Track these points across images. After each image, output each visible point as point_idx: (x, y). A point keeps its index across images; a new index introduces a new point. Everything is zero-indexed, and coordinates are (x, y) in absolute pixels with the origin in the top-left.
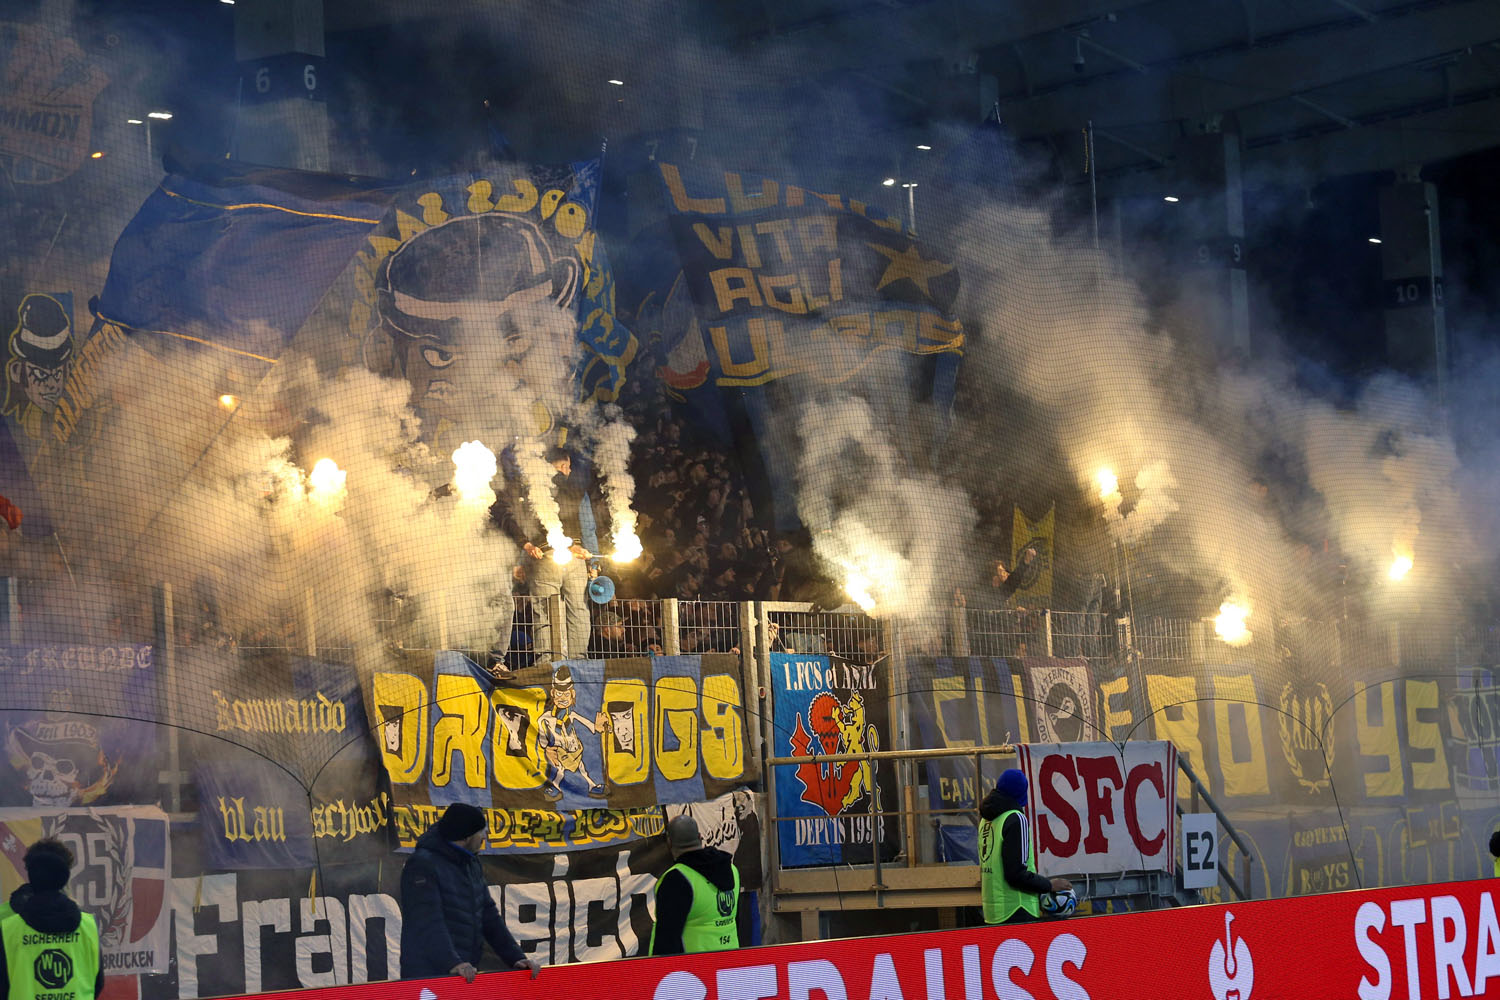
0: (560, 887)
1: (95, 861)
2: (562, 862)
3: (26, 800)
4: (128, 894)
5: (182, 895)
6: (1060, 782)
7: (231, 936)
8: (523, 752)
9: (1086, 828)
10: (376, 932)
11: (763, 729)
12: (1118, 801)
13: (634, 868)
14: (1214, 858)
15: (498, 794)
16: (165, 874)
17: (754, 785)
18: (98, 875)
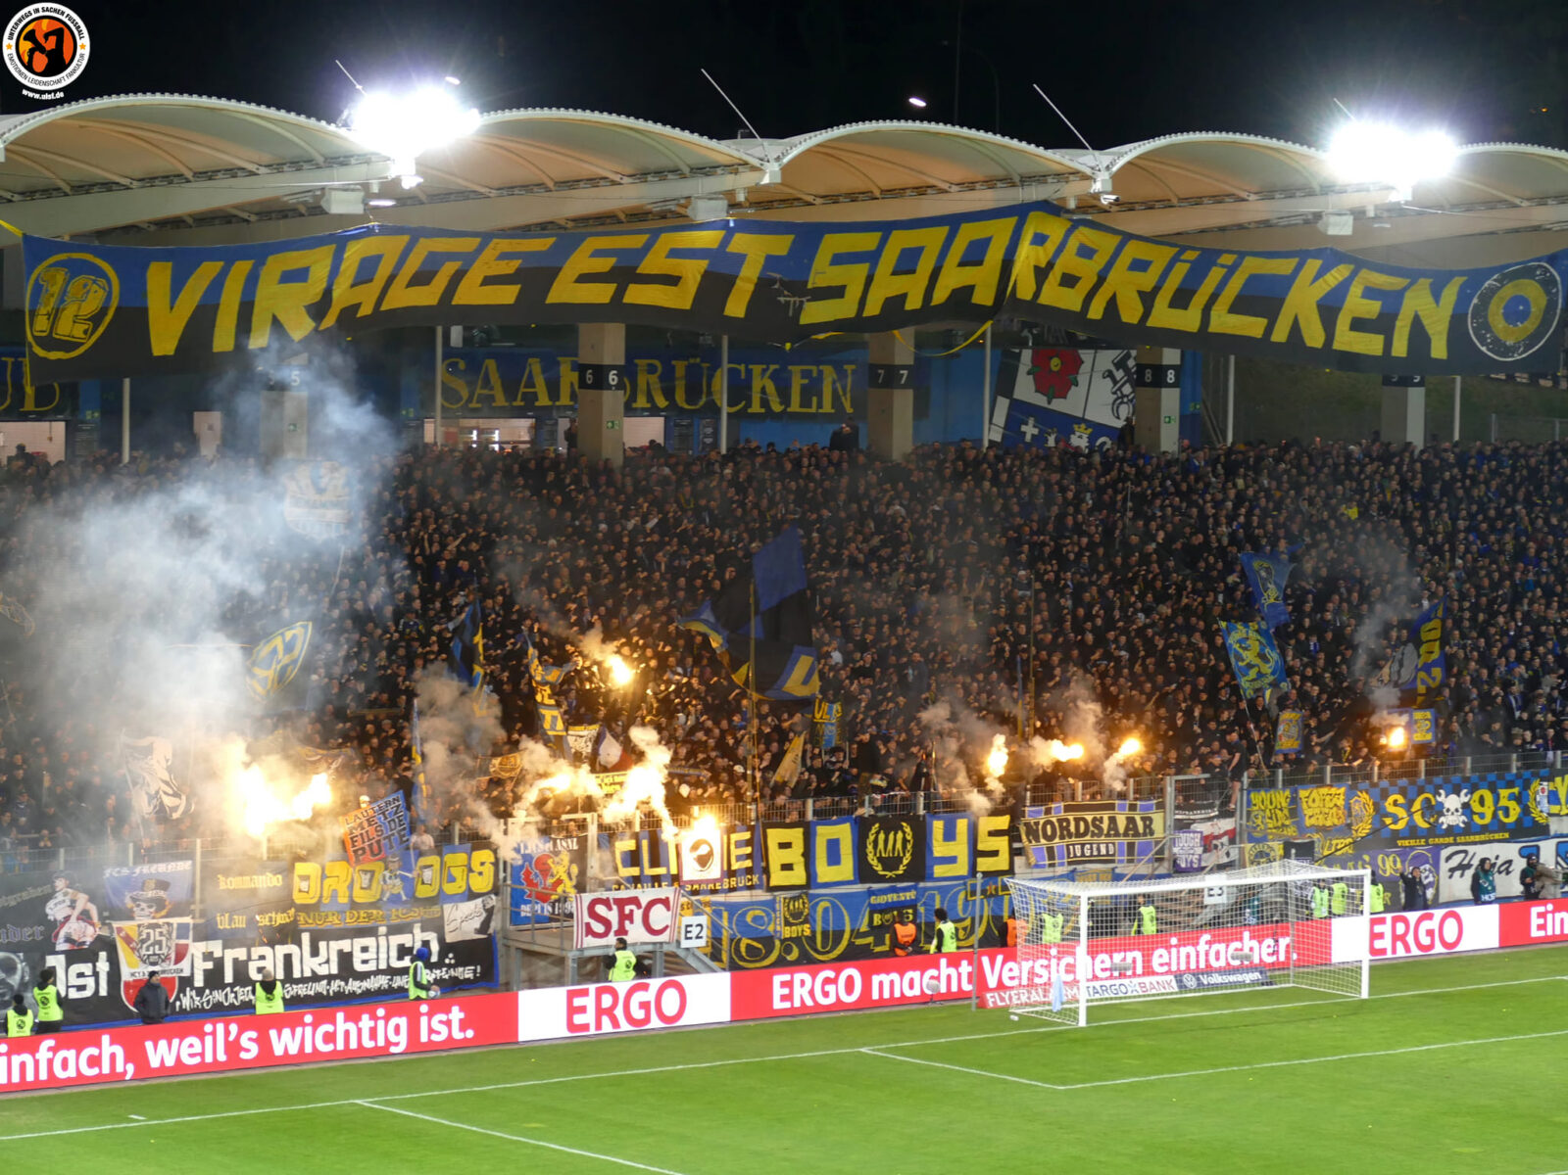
0: (382, 940)
1: (158, 938)
2: (383, 930)
3: (131, 918)
4: (173, 949)
5: (197, 949)
6: (600, 909)
7: (219, 964)
8: (369, 887)
9: (615, 926)
10: (288, 958)
11: (505, 871)
12: (638, 914)
13: (423, 930)
14: (704, 934)
15: (354, 905)
16: (189, 941)
17: (496, 894)
18: (159, 943)
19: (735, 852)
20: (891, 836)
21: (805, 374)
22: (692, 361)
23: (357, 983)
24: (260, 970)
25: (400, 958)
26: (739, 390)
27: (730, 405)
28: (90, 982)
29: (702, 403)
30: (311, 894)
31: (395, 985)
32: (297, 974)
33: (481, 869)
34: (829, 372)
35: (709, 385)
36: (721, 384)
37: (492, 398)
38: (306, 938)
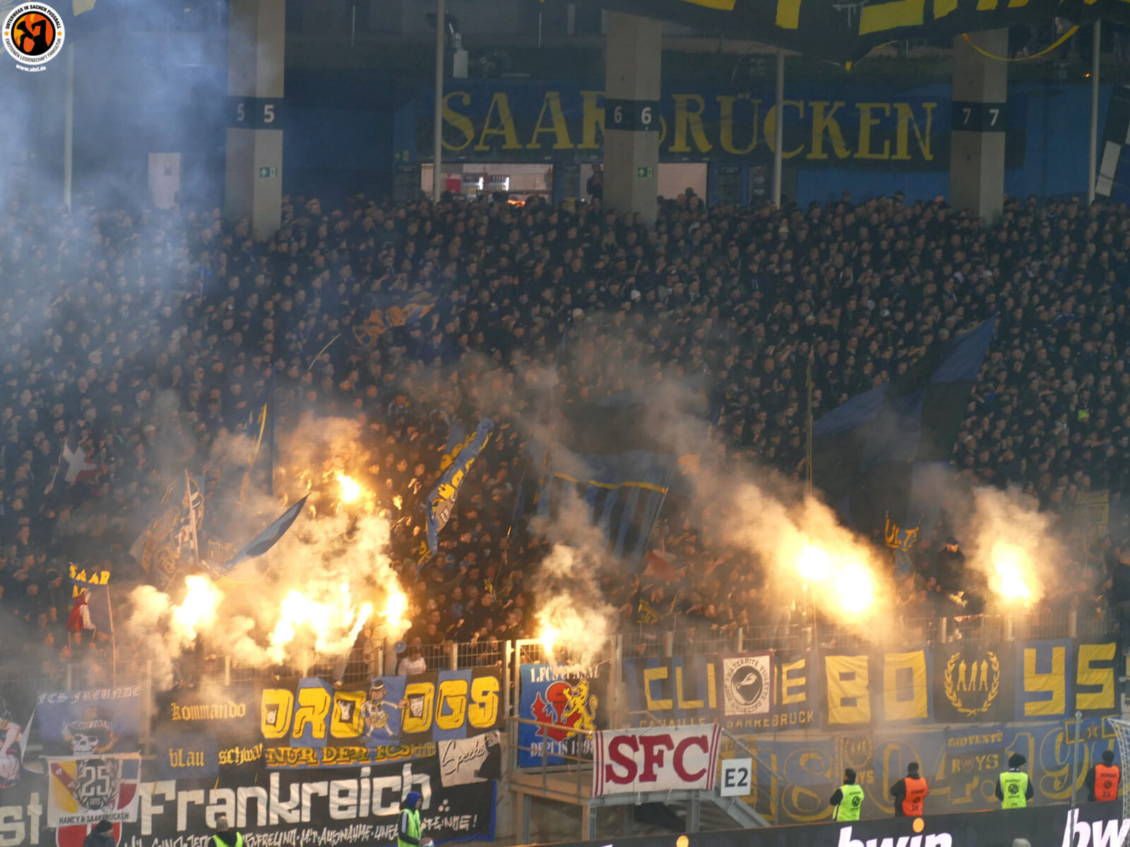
0: (365, 784)
1: (100, 777)
2: (366, 770)
4: (118, 790)
5: (145, 791)
6: (625, 750)
7: (172, 807)
8: (350, 721)
9: (641, 771)
10: (252, 803)
11: (512, 702)
12: (669, 756)
13: (414, 771)
14: (748, 780)
15: (331, 740)
16: (137, 781)
17: (501, 730)
18: (102, 783)
19: (787, 683)
20: (975, 666)
21: (876, 113)
22: (740, 96)
23: (332, 834)
24: (218, 816)
25: (386, 803)
26: (797, 132)
27: (786, 148)
28: (20, 828)
29: (752, 147)
30: (279, 726)
31: (378, 837)
32: (261, 821)
33: (483, 699)
34: (904, 112)
35: (761, 126)
36: (774, 126)
37: (502, 139)
38: (275, 779)
